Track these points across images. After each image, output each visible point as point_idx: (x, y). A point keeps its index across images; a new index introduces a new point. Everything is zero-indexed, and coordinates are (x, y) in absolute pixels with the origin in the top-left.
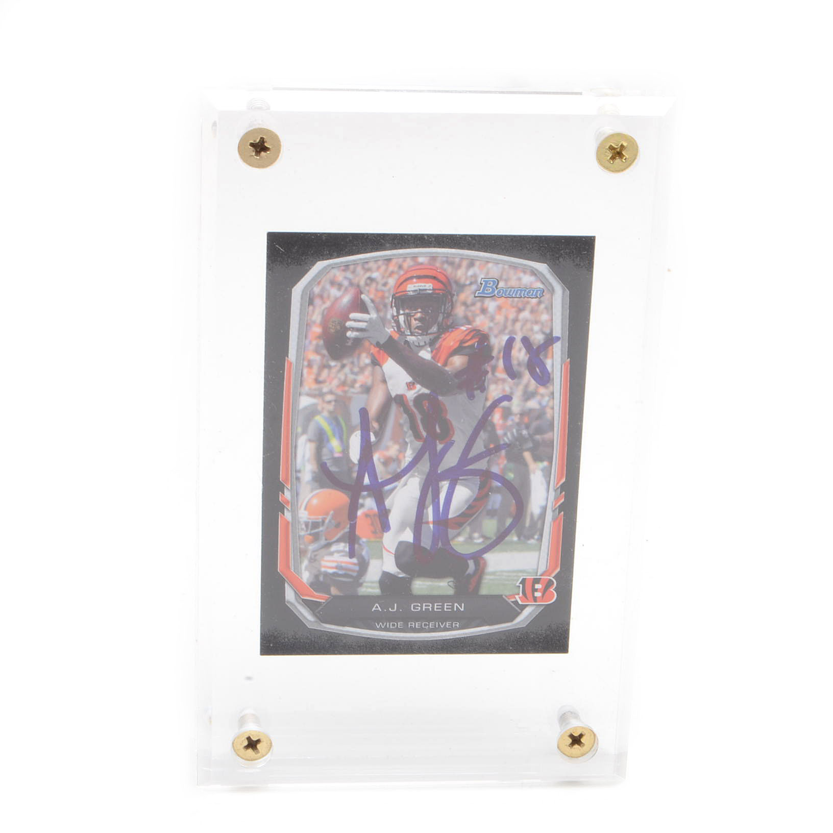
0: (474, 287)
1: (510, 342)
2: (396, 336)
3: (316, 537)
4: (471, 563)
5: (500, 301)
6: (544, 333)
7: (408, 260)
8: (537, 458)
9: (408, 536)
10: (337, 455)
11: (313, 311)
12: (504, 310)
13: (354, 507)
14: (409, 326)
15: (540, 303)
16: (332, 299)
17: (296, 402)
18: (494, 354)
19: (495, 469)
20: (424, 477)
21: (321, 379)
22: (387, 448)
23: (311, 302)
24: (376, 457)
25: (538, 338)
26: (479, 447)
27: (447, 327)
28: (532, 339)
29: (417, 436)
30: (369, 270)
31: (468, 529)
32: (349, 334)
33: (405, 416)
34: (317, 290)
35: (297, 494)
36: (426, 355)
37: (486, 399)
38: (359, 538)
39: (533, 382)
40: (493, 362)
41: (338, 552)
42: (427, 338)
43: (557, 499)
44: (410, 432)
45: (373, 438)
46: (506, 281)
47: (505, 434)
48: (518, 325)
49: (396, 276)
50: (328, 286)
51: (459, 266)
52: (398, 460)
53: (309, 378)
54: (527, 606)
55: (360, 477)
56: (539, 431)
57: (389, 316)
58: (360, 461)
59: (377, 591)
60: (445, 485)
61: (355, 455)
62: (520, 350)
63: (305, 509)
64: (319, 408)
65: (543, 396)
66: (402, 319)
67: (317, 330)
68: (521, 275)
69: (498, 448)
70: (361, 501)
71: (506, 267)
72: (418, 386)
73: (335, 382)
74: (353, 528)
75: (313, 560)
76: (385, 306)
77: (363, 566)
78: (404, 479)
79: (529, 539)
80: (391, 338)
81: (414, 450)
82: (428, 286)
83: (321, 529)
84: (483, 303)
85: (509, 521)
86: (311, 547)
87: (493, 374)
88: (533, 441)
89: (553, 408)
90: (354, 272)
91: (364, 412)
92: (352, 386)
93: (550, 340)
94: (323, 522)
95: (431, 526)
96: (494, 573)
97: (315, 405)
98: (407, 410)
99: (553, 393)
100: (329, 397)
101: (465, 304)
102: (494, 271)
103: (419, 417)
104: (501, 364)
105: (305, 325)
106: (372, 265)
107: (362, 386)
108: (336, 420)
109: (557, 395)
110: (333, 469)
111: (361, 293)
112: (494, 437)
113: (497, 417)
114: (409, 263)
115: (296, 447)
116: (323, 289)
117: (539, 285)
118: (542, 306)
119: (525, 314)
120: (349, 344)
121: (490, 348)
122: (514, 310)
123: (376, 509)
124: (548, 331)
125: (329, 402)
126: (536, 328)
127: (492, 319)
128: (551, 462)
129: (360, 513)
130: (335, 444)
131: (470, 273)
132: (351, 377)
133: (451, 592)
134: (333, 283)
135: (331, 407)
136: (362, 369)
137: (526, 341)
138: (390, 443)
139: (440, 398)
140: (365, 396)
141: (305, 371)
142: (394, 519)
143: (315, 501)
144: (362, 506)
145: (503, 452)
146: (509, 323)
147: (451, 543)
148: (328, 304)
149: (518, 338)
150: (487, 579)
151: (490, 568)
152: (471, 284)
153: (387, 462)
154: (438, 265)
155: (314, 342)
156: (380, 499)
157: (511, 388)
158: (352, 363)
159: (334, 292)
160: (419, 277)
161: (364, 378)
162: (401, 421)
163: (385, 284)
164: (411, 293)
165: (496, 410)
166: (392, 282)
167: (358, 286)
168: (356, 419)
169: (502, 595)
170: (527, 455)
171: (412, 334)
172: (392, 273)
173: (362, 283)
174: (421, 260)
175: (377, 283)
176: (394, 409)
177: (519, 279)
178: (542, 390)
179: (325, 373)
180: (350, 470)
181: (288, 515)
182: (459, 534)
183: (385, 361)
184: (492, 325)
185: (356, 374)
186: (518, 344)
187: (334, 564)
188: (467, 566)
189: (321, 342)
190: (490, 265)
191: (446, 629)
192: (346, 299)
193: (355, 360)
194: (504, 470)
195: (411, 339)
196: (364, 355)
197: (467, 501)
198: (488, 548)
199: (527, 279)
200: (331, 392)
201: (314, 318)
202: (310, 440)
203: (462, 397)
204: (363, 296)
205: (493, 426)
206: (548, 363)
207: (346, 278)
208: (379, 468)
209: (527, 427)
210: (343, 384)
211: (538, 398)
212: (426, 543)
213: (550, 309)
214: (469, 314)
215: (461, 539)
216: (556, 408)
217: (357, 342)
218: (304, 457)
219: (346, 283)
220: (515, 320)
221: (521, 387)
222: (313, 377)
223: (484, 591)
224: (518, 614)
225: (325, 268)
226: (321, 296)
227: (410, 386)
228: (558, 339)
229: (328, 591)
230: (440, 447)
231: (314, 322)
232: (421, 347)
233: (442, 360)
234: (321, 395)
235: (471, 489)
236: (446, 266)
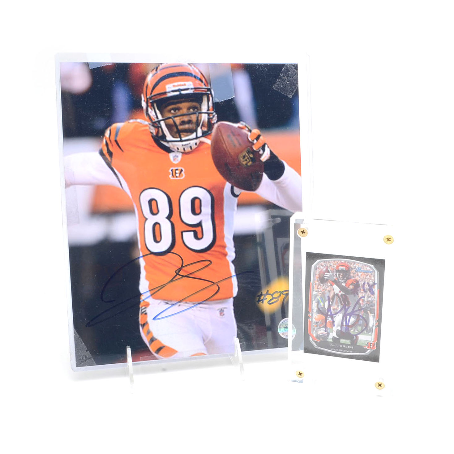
0: (355, 269)
1: (364, 283)
2: (336, 279)
3: (317, 326)
4: (355, 337)
5: (361, 273)
6: (372, 282)
7: (339, 261)
8: (371, 313)
9: (339, 328)
10: (322, 306)
11: (317, 272)
12: (363, 276)
13: (326, 319)
14: (339, 277)
15: (372, 274)
16: (321, 269)
17: (312, 293)
18: (360, 286)
19: (361, 314)
20: (343, 314)
21: (318, 288)
22: (334, 306)
23: (316, 269)
24: (331, 308)
25: (371, 283)
26: (356, 308)
27: (348, 279)
28: (370, 283)
29: (342, 304)
30: (330, 263)
31: (354, 328)
32: (325, 278)
33: (338, 299)
34: (318, 266)
35: (313, 315)
36: (343, 284)
37: (358, 297)
38: (327, 327)
39: (370, 294)
40: (360, 288)
41: (322, 330)
42: (344, 281)
43: (376, 324)
44: (340, 303)
45: (331, 303)
46: (363, 268)
47: (363, 306)
48: (366, 280)
49: (336, 265)
50: (320, 266)
51: (352, 264)
52: (337, 310)
53: (315, 287)
54: (368, 349)
55: (328, 312)
56: (372, 306)
57: (335, 274)
58: (328, 309)
59: (332, 341)
60: (348, 317)
61: (326, 307)
62: (367, 286)
63: (315, 318)
64: (318, 295)
65: (372, 297)
66: (338, 275)
67: (318, 276)
68: (367, 267)
69: (361, 310)
70: (328, 318)
71: (363, 265)
72: (342, 292)
73: (322, 289)
74: (326, 324)
75: (316, 331)
76: (334, 272)
77: (328, 334)
78: (338, 314)
79: (369, 333)
80: (335, 280)
81: (341, 307)
82: (344, 268)
83: (318, 324)
84: (357, 273)
85: (364, 328)
86: (316, 328)
87: (360, 290)
88: (370, 308)
89: (375, 301)
90: (326, 263)
91: (328, 297)
92: (326, 290)
93: (374, 284)
94: (319, 322)
95: (345, 326)
96: (360, 340)
97: (317, 294)
98: (339, 297)
99: (375, 297)
100: (320, 292)
101: (353, 273)
102: (360, 266)
103: (342, 299)
104: (362, 288)
105: (315, 274)
106: (331, 262)
107: (328, 290)
108: (322, 298)
109: (376, 297)
110: (321, 310)
111: (328, 268)
112: (360, 306)
113: (361, 302)
114: (339, 262)
115: (312, 303)
116: (319, 266)
117: (372, 270)
118: (372, 275)
119: (368, 277)
120: (325, 280)
121: (359, 284)
122: (365, 276)
123: (331, 321)
124: (374, 281)
125: (320, 294)
126: (371, 280)
127: (360, 277)
128: (374, 314)
129: (327, 321)
130: (322, 304)
131: (354, 266)
132: (325, 288)
133: (350, 343)
134: (321, 265)
135: (321, 295)
136: (328, 287)
137: (368, 283)
138: (335, 305)
139: (347, 295)
140: (328, 293)
141: (315, 285)
142: (336, 323)
143: (317, 317)
144: (328, 319)
145: (363, 310)
146: (364, 279)
147: (350, 331)
148: (320, 270)
149: (366, 282)
150: (359, 341)
151: (359, 339)
152: (355, 268)
153: (334, 310)
154: (346, 263)
155: (317, 279)
156: (332, 319)
157: (365, 295)
158: (326, 285)
159: (322, 267)
160: (342, 266)
161: (329, 289)
162: (338, 300)
163: (334, 267)
164: (340, 269)
165: (361, 300)
166: (335, 266)
167: (327, 266)
168: (327, 298)
169: (362, 346)
170: (368, 312)
171: (340, 279)
172: (335, 264)
173: (328, 266)
174: (342, 261)
175: (332, 266)
176: (336, 296)
177: (366, 268)
178: (372, 296)
179: (319, 286)
180: (325, 311)
181: (310, 319)
182: (351, 330)
183: (333, 285)
184: (360, 279)
185: (327, 287)
186: (366, 284)
187: (321, 333)
188: (354, 338)
189: (318, 279)
190: (359, 264)
191: (348, 353)
192: (324, 269)
193: (327, 284)
194: (363, 314)
195: (340, 280)
196: (329, 283)
197: (354, 321)
198: (359, 334)
199: (368, 268)
200: (321, 291)
201: (317, 273)
202: (316, 302)
203: (352, 296)
204: (328, 269)
205: (360, 303)
206: (374, 289)
207: (324, 264)
208: (332, 311)
209: (369, 305)
210: (324, 289)
211: (371, 298)
212: (344, 330)
213: (374, 276)
214: (354, 276)
215: (352, 331)
216: (376, 301)
217: (327, 280)
218: (314, 306)
219: (324, 265)
220: (365, 278)
221: (367, 295)
222: (316, 287)
223: (358, 344)
224: (366, 351)
225: (319, 262)
226: (319, 268)
227: (340, 292)
228: (376, 284)
229: (320, 339)
230: (347, 307)
231: (317, 274)
232: (342, 283)
233: (348, 286)
234: (318, 291)
235: (355, 318)
236: (348, 263)
